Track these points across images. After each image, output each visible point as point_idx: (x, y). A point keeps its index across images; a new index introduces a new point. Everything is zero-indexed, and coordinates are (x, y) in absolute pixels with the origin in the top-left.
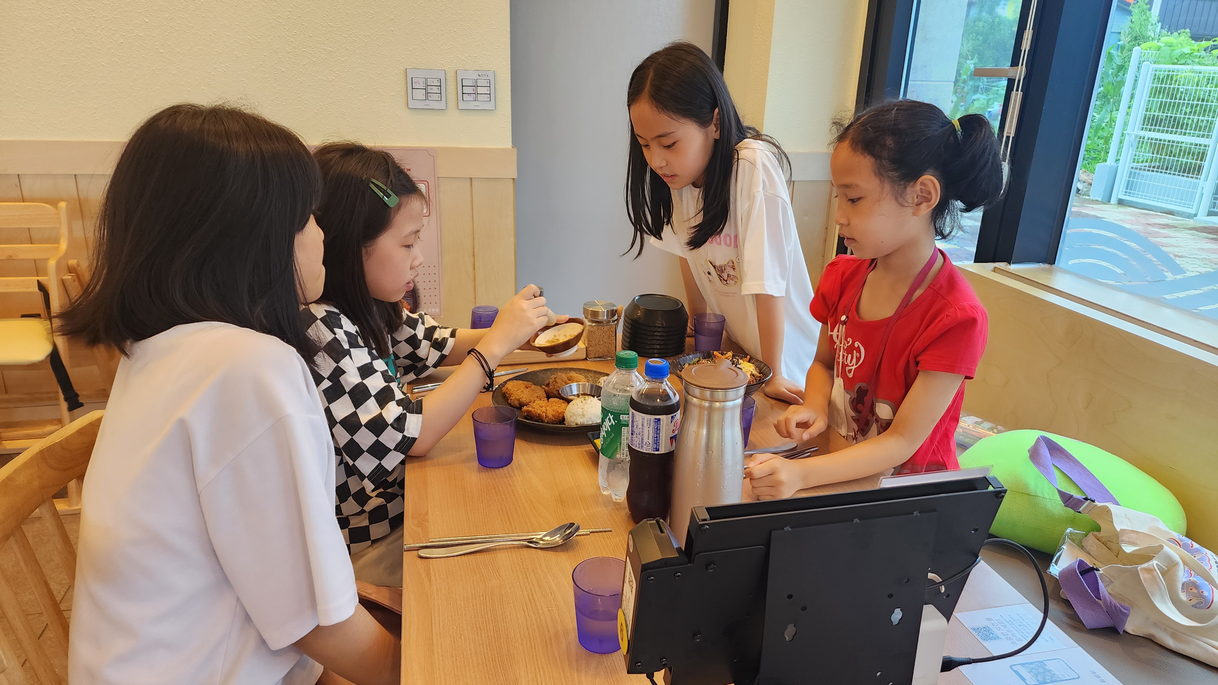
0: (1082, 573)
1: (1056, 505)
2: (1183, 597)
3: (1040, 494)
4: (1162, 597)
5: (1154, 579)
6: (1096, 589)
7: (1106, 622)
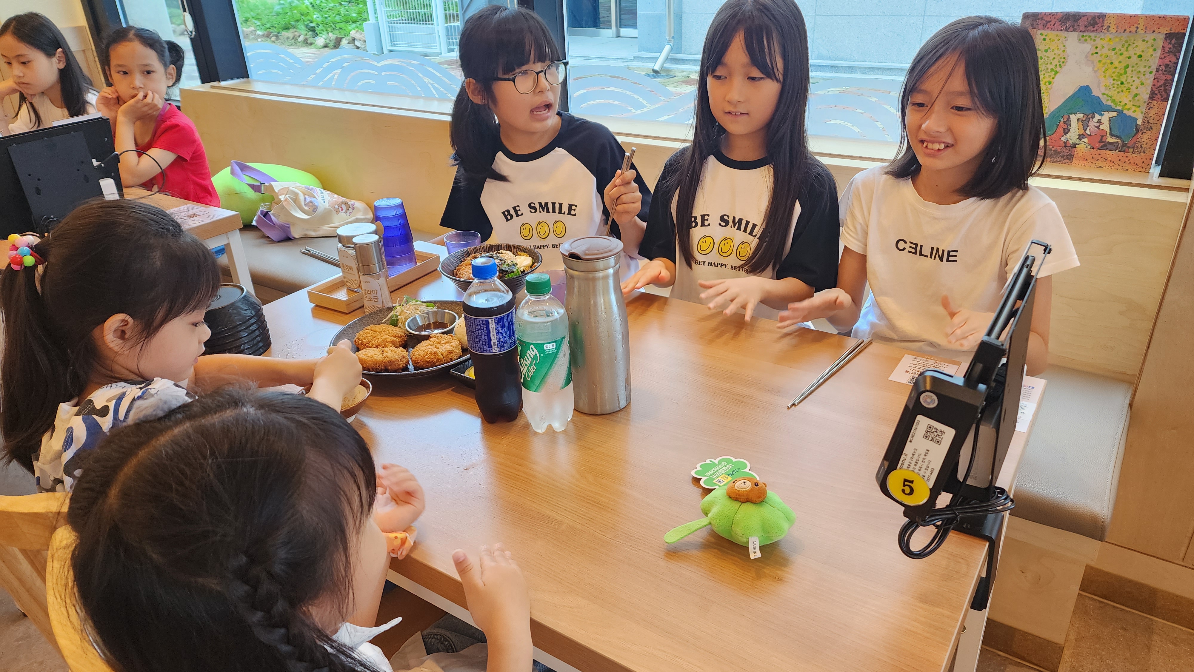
0: (264, 216)
1: (251, 194)
2: (306, 208)
3: (243, 192)
4: (295, 210)
5: (289, 203)
6: (271, 221)
7: (283, 236)
